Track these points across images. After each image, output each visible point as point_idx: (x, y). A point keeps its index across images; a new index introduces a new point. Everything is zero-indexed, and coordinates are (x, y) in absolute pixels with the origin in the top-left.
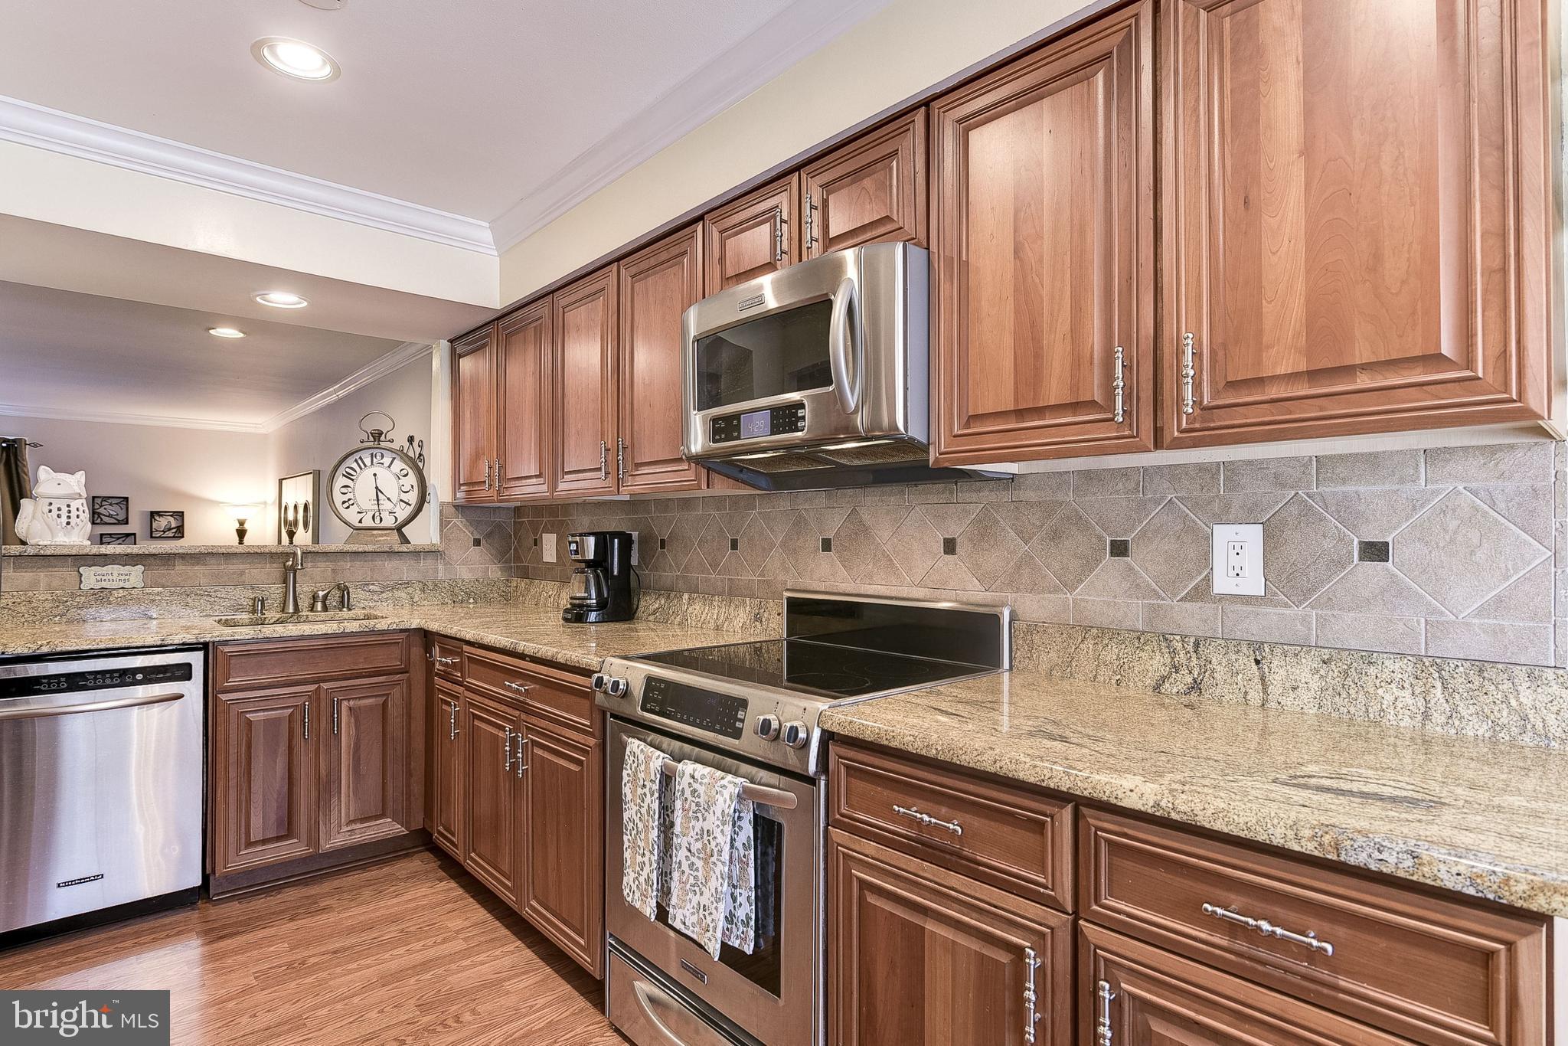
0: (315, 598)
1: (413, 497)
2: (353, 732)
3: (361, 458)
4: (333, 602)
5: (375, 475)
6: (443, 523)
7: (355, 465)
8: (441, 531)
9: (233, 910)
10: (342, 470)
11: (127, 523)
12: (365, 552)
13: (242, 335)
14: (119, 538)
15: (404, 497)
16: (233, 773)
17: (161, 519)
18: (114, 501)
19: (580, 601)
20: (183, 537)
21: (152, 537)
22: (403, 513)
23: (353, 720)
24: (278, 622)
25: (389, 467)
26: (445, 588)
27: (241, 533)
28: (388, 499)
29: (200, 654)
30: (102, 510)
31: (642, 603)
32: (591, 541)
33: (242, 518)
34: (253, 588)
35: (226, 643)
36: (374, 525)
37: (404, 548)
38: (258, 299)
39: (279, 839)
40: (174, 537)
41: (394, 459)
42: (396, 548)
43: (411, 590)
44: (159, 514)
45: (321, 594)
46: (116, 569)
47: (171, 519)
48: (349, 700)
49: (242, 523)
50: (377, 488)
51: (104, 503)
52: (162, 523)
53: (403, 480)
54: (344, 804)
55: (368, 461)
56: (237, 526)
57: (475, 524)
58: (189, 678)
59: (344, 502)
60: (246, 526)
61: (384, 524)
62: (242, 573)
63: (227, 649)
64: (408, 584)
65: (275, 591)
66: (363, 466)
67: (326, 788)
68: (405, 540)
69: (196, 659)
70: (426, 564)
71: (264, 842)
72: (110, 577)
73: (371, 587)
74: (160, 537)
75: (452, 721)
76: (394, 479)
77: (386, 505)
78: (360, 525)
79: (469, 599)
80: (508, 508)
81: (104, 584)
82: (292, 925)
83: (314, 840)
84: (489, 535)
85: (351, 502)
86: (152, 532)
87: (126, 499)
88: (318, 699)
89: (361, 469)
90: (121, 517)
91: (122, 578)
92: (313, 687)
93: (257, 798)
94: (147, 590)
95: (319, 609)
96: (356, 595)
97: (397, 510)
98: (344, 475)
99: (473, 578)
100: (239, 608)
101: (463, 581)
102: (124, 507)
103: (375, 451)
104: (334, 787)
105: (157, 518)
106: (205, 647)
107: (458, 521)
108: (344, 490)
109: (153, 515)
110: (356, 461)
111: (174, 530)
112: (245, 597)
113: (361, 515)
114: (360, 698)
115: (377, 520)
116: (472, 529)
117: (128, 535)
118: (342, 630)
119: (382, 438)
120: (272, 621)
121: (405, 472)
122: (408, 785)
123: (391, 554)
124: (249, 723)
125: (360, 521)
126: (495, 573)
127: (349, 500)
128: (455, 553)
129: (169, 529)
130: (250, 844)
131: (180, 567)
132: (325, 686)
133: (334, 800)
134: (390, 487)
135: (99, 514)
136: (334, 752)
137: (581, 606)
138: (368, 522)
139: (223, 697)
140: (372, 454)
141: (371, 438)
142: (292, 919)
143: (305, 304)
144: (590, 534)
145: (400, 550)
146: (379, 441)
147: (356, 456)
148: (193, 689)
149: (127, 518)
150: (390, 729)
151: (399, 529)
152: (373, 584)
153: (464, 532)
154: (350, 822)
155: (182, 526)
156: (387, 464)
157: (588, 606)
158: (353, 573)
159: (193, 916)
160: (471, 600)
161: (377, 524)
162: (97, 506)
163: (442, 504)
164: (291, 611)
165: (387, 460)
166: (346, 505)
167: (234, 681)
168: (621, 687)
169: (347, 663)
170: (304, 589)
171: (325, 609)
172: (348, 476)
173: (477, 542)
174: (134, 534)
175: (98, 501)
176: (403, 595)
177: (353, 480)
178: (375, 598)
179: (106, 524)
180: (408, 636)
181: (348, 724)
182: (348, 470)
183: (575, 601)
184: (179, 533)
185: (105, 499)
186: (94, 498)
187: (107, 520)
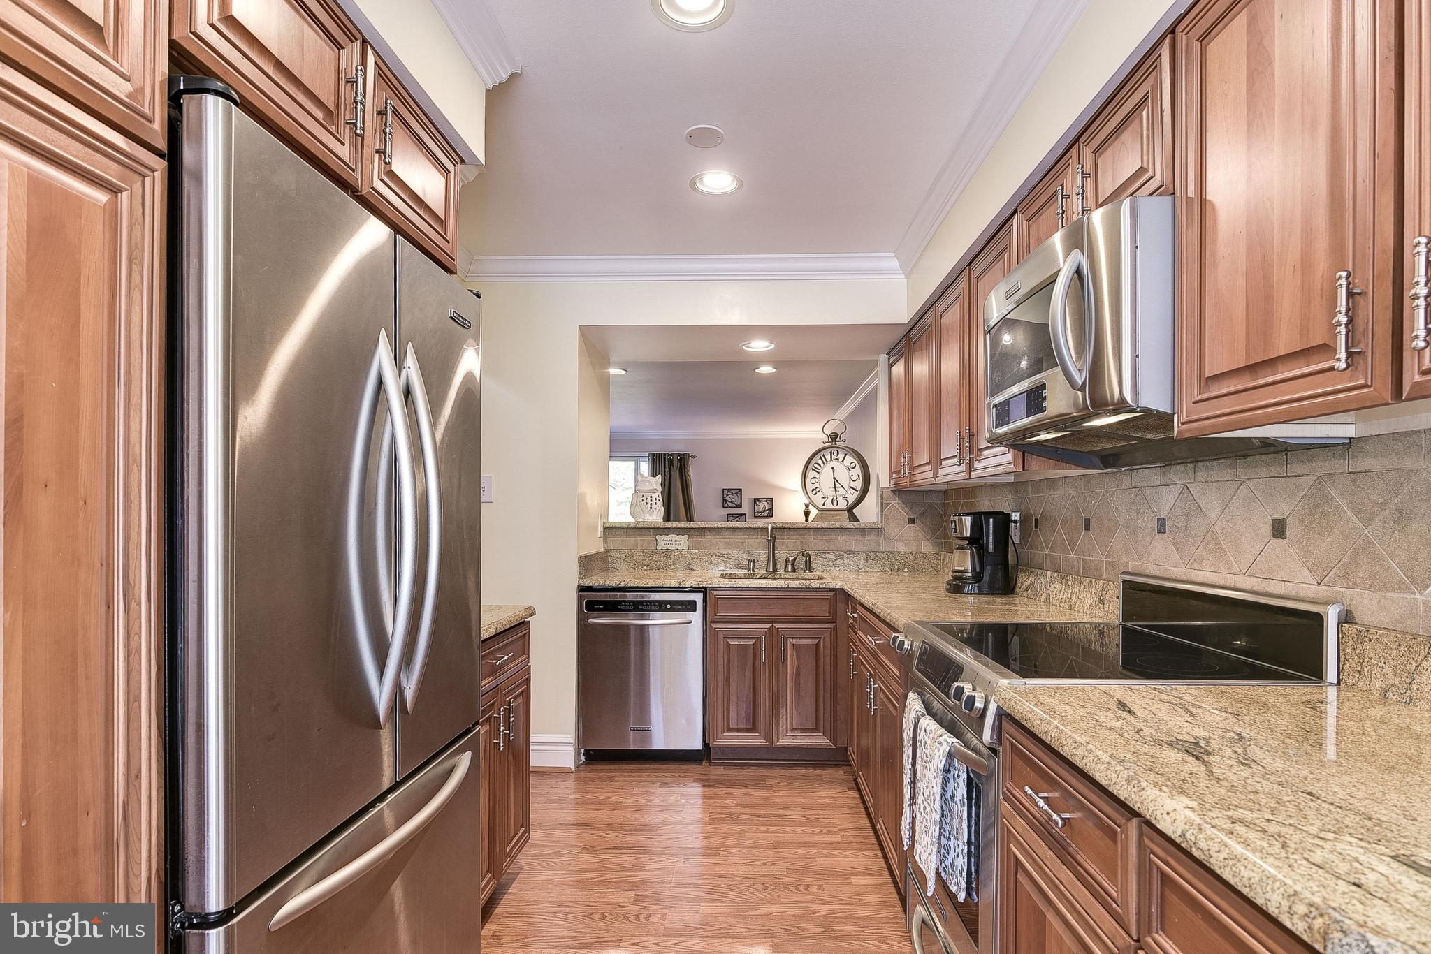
0: (787, 561)
1: (858, 485)
2: (795, 662)
3: (823, 456)
4: (800, 563)
5: (833, 468)
6: (883, 505)
7: (820, 462)
8: (882, 512)
9: (718, 771)
10: (811, 466)
11: (741, 507)
12: (822, 528)
13: (774, 370)
14: (737, 517)
15: (853, 485)
16: (719, 678)
17: (760, 504)
18: (735, 491)
19: (960, 574)
20: (772, 516)
21: (755, 516)
22: (852, 497)
23: (795, 654)
24: (763, 577)
25: (843, 461)
26: (884, 558)
27: (807, 514)
28: (842, 487)
29: (701, 595)
30: (727, 498)
31: (1020, 580)
32: (967, 520)
34: (749, 553)
35: (715, 589)
36: (832, 507)
37: (851, 525)
38: (744, 347)
39: (747, 730)
40: (767, 516)
41: (846, 455)
42: (845, 525)
43: (857, 559)
44: (759, 500)
45: (791, 559)
46: (673, 537)
47: (766, 503)
48: (793, 638)
50: (834, 478)
51: (730, 493)
52: (761, 506)
53: (853, 472)
54: (791, 714)
55: (828, 457)
56: (804, 508)
57: (909, 505)
58: (695, 611)
59: (813, 490)
61: (840, 506)
62: (743, 542)
63: (716, 593)
64: (854, 553)
65: (762, 555)
66: (825, 462)
67: (777, 701)
68: (854, 518)
69: (698, 597)
70: (871, 538)
71: (738, 730)
72: (671, 542)
73: (827, 555)
74: (759, 516)
75: (851, 664)
76: (846, 470)
77: (841, 492)
78: (824, 507)
79: (904, 568)
80: (939, 492)
81: (668, 547)
82: (744, 791)
83: (769, 736)
84: (922, 514)
85: (817, 490)
86: (755, 513)
87: (741, 490)
88: (772, 635)
89: (824, 464)
90: (738, 503)
91: (677, 543)
92: (769, 626)
93: (734, 698)
94: (690, 551)
95: (790, 570)
96: (815, 560)
97: (848, 495)
98: (813, 469)
99: (908, 551)
100: (740, 567)
101: (899, 553)
102: (739, 496)
103: (833, 450)
104: (782, 700)
105: (757, 503)
106: (704, 591)
107: (896, 504)
108: (813, 481)
109: (756, 500)
110: (821, 458)
111: (767, 512)
112: (744, 558)
113: (824, 500)
114: (800, 638)
115: (835, 503)
116: (907, 510)
117: (742, 515)
118: (787, 586)
119: (838, 439)
120: (758, 577)
121: (853, 465)
122: (836, 711)
123: (842, 530)
124: (729, 645)
125: (824, 505)
126: (927, 547)
127: (817, 488)
128: (893, 530)
129: (765, 511)
130: (729, 730)
131: (708, 537)
132: (777, 625)
133: (783, 711)
134: (844, 479)
135: (726, 500)
136: (783, 675)
137: (961, 579)
138: (829, 505)
139: (714, 625)
140: (831, 452)
141: (830, 440)
142: (746, 787)
143: (773, 346)
144: (968, 514)
145: (848, 526)
146: (836, 441)
147: (821, 454)
148: (696, 617)
149: (741, 503)
150: (821, 663)
151: (850, 510)
152: (828, 553)
153: (900, 511)
154: (793, 730)
155: (772, 508)
156: (841, 460)
157: (967, 579)
158: (815, 544)
159: (696, 769)
160: (906, 570)
161: (835, 507)
162: (725, 496)
163: (883, 489)
164: (771, 570)
165: (841, 456)
166: (814, 492)
167: (720, 615)
168: (906, 646)
169: (791, 611)
170: (781, 554)
171: (794, 570)
172: (816, 470)
173: (912, 521)
174: (745, 514)
175: (726, 491)
176: (851, 563)
177: (818, 473)
178: (831, 564)
179: (730, 507)
180: (836, 594)
181: (792, 656)
182: (816, 465)
183: (955, 574)
184: (770, 513)
185: (729, 490)
186: (723, 490)
187: (730, 504)
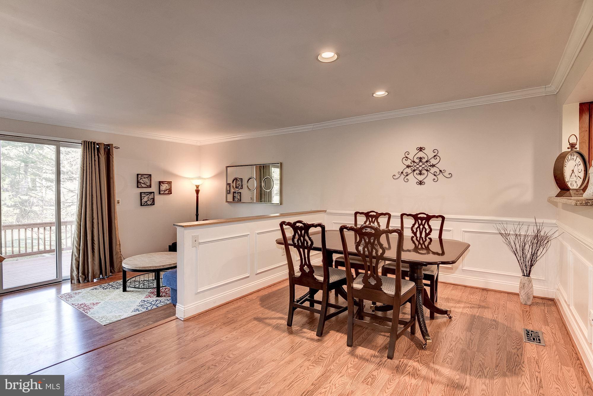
11: (151, 187)
14: (148, 194)
18: (146, 176)
20: (171, 193)
21: (160, 193)
27: (197, 192)
30: (141, 181)
33: (197, 184)
40: (168, 194)
44: (163, 182)
47: (167, 185)
49: (197, 187)
51: (142, 177)
52: (163, 187)
56: (195, 188)
60: (199, 188)
74: (163, 194)
86: (160, 191)
87: (150, 175)
90: (149, 184)
102: (149, 179)
105: (162, 184)
109: (160, 183)
111: (168, 191)
117: (151, 193)
129: (166, 190)
135: (140, 183)
149: (151, 185)
155: (171, 188)
162: (139, 179)
174: (154, 192)
175: (139, 176)
179: (143, 187)
185: (142, 175)
186: (138, 175)
187: (143, 185)
